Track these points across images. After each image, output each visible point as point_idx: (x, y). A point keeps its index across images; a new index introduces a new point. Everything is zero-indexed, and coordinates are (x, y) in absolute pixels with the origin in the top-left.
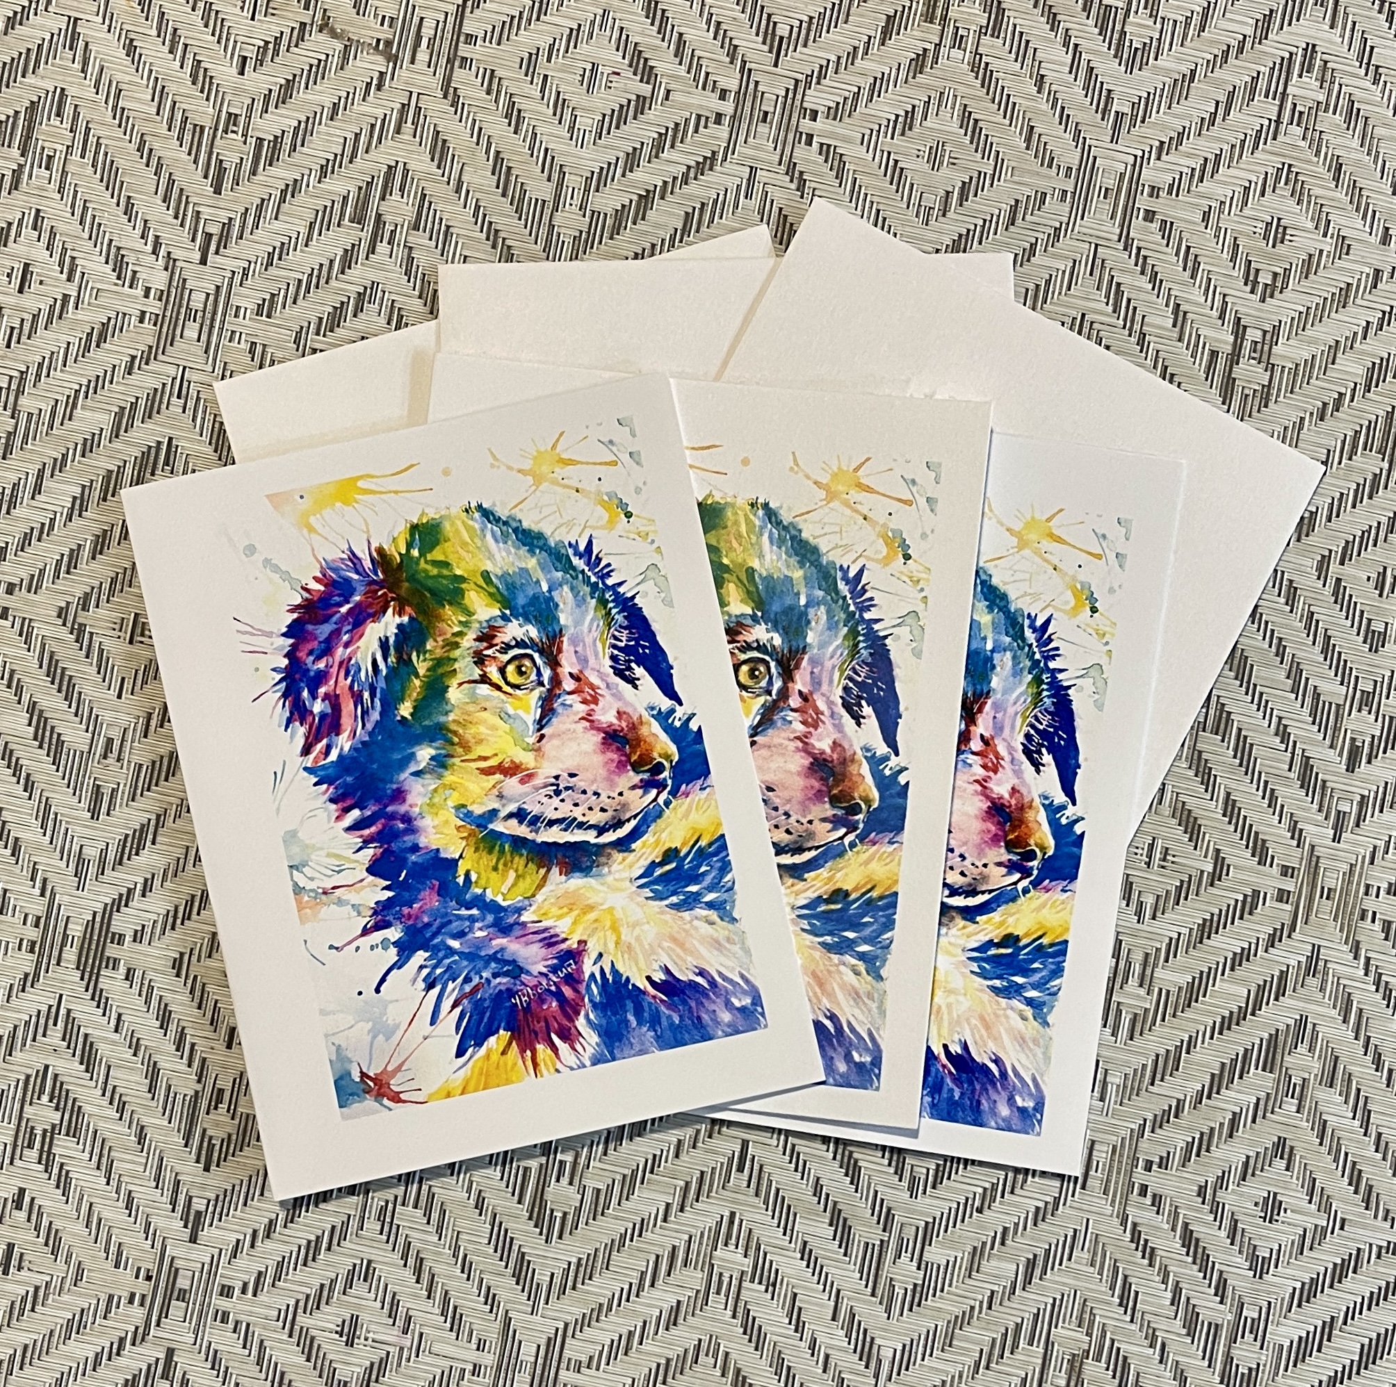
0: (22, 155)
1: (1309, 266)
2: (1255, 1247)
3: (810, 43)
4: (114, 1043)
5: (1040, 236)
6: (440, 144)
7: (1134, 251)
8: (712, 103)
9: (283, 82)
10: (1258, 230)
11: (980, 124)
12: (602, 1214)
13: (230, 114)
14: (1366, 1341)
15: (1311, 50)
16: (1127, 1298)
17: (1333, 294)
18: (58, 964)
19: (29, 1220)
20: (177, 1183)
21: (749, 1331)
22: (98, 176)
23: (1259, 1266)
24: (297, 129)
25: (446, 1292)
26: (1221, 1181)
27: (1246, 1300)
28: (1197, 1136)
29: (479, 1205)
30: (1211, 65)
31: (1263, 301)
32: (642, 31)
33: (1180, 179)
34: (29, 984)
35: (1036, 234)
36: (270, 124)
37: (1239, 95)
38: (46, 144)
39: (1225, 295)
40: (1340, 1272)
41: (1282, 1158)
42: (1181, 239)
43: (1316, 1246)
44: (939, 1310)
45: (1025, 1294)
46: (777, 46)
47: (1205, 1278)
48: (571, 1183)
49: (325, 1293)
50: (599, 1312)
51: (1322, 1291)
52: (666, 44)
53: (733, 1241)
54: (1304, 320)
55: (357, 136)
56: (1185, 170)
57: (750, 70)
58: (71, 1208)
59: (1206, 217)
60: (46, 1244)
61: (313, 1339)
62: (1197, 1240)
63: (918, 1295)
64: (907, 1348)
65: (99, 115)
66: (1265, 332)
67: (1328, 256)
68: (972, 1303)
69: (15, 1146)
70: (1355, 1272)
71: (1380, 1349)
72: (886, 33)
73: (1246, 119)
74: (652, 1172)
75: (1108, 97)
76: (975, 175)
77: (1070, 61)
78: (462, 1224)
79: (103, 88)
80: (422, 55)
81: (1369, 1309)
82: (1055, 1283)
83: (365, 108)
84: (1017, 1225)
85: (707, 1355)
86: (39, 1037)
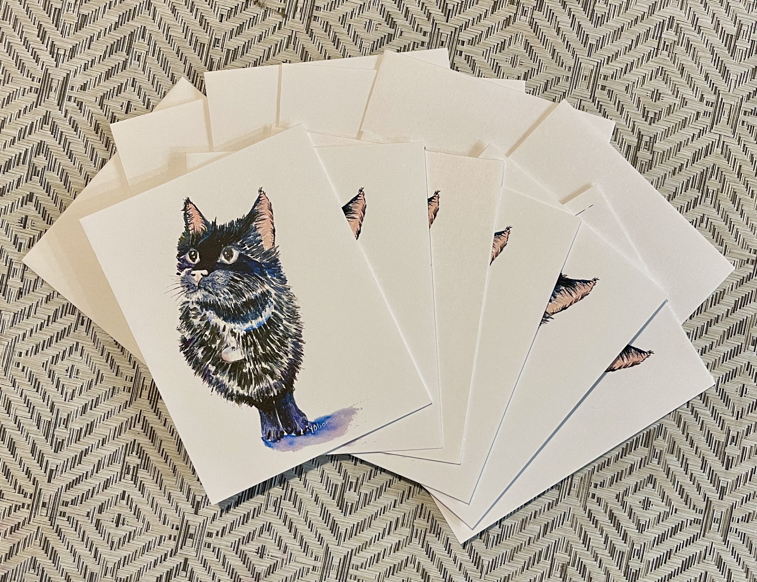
0: (127, 55)
1: (670, 110)
2: (639, 520)
3: (462, 12)
4: (163, 430)
5: (557, 96)
6: (305, 53)
7: (597, 102)
8: (420, 37)
9: (239, 25)
10: (649, 95)
11: (533, 48)
12: (368, 504)
13: (216, 39)
14: (685, 559)
15: (671, 19)
16: (586, 541)
17: (680, 122)
18: (140, 397)
19: (127, 504)
20: (190, 489)
21: (428, 553)
22: (160, 64)
23: (641, 528)
24: (244, 46)
25: (302, 536)
26: (626, 493)
27: (635, 542)
28: (616, 474)
29: (316, 500)
30: (630, 25)
31: (650, 125)
32: (391, 7)
33: (617, 72)
34: (128, 405)
35: (556, 95)
36: (233, 44)
37: (642, 37)
38: (137, 50)
39: (634, 122)
40: (674, 531)
41: (651, 483)
42: (616, 98)
43: (664, 520)
44: (508, 545)
45: (543, 539)
46: (448, 14)
47: (618, 532)
48: (355, 491)
49: (251, 536)
50: (366, 545)
51: (667, 539)
52: (401, 12)
53: (422, 516)
54: (667, 133)
55: (270, 49)
56: (619, 69)
57: (436, 24)
58: (145, 499)
59: (627, 88)
60: (135, 514)
61: (246, 555)
62: (615, 517)
63: (499, 539)
64: (494, 561)
65: (160, 38)
66: (651, 138)
67: (678, 106)
68: (522, 542)
69: (122, 473)
70: (680, 531)
71: (690, 562)
72: (494, 9)
73: (644, 48)
74: (389, 487)
75: (587, 37)
76: (530, 69)
77: (571, 22)
78: (309, 508)
79: (162, 27)
80: (298, 15)
81: (686, 546)
82: (556, 534)
83: (273, 37)
84: (541, 510)
85: (411, 563)
86: (132, 428)
